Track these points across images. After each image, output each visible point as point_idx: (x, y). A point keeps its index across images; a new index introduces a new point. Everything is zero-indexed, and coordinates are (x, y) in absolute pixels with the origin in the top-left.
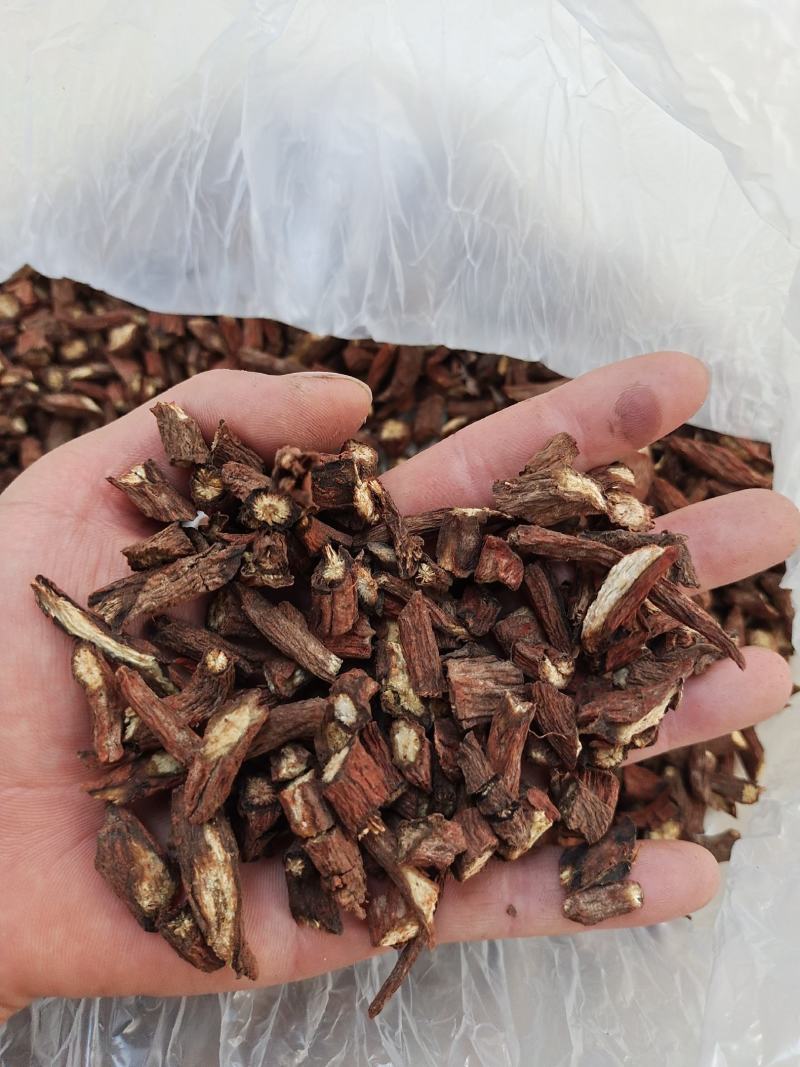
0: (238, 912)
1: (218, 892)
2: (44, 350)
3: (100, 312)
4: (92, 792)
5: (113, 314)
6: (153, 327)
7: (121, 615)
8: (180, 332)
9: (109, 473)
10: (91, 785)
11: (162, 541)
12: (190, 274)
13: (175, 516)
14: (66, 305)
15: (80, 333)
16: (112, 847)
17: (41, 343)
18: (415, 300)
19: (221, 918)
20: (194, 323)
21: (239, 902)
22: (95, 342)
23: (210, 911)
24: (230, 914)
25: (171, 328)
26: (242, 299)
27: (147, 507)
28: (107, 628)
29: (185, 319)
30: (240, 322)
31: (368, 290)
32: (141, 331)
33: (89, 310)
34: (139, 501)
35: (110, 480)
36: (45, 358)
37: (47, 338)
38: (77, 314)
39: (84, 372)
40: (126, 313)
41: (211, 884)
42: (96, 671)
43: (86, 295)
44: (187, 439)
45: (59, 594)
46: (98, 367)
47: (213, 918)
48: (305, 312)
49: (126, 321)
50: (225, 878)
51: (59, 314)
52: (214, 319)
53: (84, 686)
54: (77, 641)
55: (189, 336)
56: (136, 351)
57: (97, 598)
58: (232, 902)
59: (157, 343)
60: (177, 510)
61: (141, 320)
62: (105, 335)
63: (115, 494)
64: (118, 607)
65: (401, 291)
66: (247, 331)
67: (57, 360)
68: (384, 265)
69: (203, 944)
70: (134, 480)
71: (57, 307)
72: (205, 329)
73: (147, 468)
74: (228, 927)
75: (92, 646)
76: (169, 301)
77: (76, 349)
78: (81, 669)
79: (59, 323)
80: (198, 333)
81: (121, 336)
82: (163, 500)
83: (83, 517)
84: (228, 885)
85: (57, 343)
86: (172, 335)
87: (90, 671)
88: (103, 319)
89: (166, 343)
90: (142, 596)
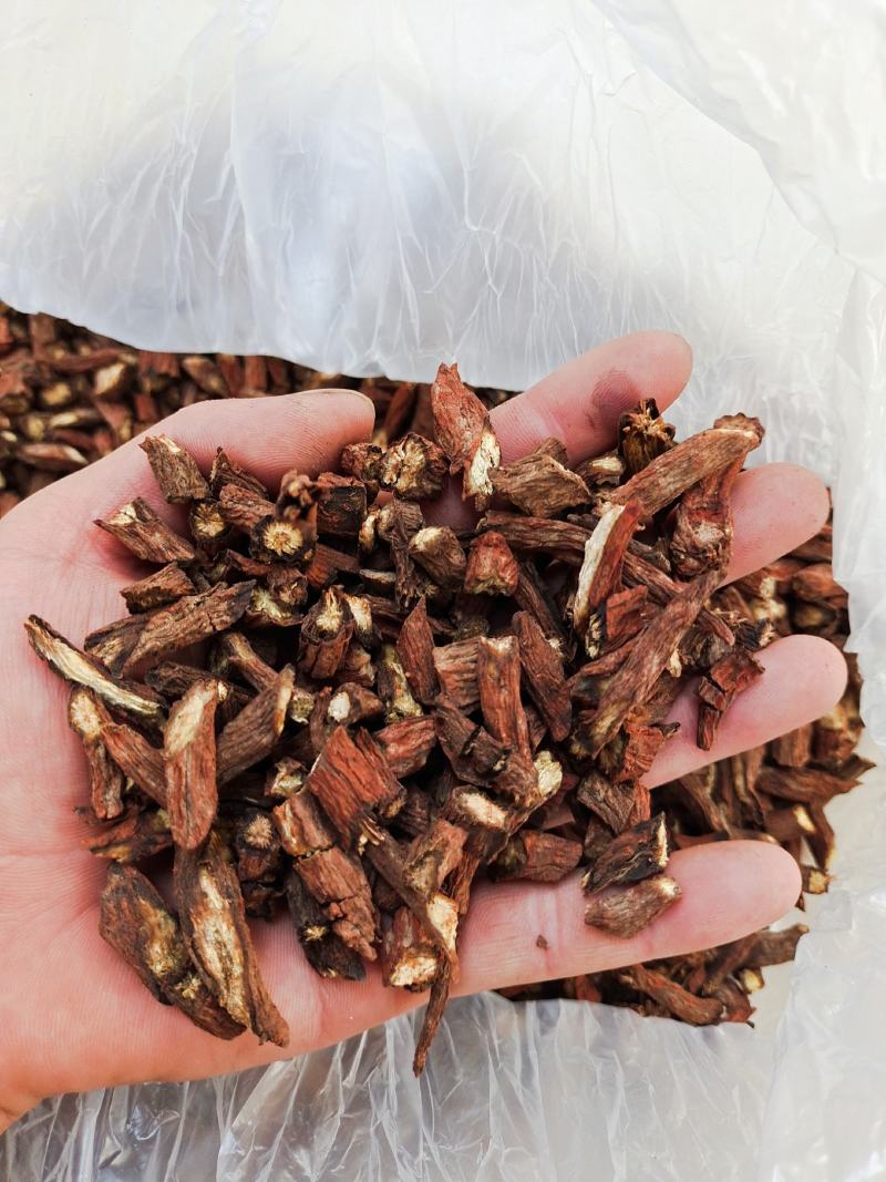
0: (245, 965)
1: (220, 945)
2: (23, 395)
3: (85, 351)
4: (94, 850)
5: (99, 354)
6: (144, 368)
7: (122, 657)
8: (174, 373)
9: (96, 515)
10: (93, 842)
11: (161, 580)
12: (181, 307)
13: (170, 556)
14: (46, 345)
15: (63, 375)
16: (118, 906)
17: (19, 388)
18: (432, 333)
19: (227, 973)
20: (189, 362)
21: (245, 954)
22: (80, 385)
23: (215, 966)
24: (237, 970)
25: (164, 368)
26: (241, 335)
27: (140, 548)
28: (107, 672)
29: (179, 358)
30: (241, 360)
31: (379, 322)
32: (130, 373)
33: (73, 350)
34: (130, 542)
35: (99, 523)
36: (24, 404)
37: (26, 381)
38: (59, 354)
39: (67, 419)
40: (113, 352)
41: (211, 936)
42: (94, 719)
43: (69, 334)
44: (182, 473)
45: (54, 635)
46: (83, 413)
47: (220, 975)
48: (311, 349)
49: (114, 361)
50: (225, 927)
51: (39, 355)
52: (212, 357)
53: (80, 734)
54: (75, 687)
55: (184, 378)
56: (125, 394)
57: (94, 640)
58: (236, 955)
59: (148, 385)
60: (173, 549)
61: (130, 359)
62: (90, 377)
63: (104, 537)
64: (118, 649)
65: (416, 322)
66: (249, 370)
67: (38, 406)
68: (395, 293)
69: (215, 1005)
70: (123, 520)
71: (36, 346)
72: (203, 369)
73: (136, 506)
74: (237, 984)
75: (90, 691)
76: (159, 338)
77: (59, 393)
78: (78, 717)
79: (39, 364)
80: (194, 372)
81: (108, 378)
82: (157, 539)
83: (70, 561)
84: (229, 935)
85: (37, 388)
86: (165, 376)
87: (88, 718)
88: (87, 360)
89: (159, 385)
90: (145, 636)
